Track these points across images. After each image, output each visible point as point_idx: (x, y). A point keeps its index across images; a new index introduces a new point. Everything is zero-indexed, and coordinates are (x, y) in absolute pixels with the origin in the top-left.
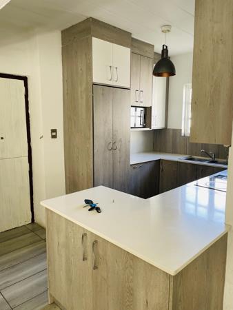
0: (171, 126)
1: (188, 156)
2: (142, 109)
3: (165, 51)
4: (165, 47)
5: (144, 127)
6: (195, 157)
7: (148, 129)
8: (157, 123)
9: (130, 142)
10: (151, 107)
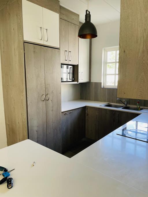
0: (94, 80)
1: (106, 103)
2: (71, 67)
3: (88, 15)
4: (88, 13)
5: (73, 81)
6: (112, 104)
7: (76, 83)
8: (83, 78)
9: (60, 93)
10: (78, 65)
